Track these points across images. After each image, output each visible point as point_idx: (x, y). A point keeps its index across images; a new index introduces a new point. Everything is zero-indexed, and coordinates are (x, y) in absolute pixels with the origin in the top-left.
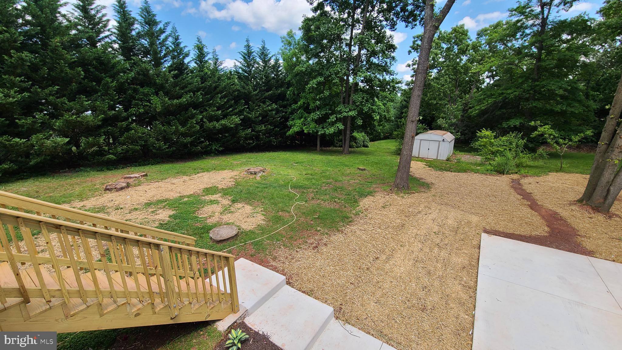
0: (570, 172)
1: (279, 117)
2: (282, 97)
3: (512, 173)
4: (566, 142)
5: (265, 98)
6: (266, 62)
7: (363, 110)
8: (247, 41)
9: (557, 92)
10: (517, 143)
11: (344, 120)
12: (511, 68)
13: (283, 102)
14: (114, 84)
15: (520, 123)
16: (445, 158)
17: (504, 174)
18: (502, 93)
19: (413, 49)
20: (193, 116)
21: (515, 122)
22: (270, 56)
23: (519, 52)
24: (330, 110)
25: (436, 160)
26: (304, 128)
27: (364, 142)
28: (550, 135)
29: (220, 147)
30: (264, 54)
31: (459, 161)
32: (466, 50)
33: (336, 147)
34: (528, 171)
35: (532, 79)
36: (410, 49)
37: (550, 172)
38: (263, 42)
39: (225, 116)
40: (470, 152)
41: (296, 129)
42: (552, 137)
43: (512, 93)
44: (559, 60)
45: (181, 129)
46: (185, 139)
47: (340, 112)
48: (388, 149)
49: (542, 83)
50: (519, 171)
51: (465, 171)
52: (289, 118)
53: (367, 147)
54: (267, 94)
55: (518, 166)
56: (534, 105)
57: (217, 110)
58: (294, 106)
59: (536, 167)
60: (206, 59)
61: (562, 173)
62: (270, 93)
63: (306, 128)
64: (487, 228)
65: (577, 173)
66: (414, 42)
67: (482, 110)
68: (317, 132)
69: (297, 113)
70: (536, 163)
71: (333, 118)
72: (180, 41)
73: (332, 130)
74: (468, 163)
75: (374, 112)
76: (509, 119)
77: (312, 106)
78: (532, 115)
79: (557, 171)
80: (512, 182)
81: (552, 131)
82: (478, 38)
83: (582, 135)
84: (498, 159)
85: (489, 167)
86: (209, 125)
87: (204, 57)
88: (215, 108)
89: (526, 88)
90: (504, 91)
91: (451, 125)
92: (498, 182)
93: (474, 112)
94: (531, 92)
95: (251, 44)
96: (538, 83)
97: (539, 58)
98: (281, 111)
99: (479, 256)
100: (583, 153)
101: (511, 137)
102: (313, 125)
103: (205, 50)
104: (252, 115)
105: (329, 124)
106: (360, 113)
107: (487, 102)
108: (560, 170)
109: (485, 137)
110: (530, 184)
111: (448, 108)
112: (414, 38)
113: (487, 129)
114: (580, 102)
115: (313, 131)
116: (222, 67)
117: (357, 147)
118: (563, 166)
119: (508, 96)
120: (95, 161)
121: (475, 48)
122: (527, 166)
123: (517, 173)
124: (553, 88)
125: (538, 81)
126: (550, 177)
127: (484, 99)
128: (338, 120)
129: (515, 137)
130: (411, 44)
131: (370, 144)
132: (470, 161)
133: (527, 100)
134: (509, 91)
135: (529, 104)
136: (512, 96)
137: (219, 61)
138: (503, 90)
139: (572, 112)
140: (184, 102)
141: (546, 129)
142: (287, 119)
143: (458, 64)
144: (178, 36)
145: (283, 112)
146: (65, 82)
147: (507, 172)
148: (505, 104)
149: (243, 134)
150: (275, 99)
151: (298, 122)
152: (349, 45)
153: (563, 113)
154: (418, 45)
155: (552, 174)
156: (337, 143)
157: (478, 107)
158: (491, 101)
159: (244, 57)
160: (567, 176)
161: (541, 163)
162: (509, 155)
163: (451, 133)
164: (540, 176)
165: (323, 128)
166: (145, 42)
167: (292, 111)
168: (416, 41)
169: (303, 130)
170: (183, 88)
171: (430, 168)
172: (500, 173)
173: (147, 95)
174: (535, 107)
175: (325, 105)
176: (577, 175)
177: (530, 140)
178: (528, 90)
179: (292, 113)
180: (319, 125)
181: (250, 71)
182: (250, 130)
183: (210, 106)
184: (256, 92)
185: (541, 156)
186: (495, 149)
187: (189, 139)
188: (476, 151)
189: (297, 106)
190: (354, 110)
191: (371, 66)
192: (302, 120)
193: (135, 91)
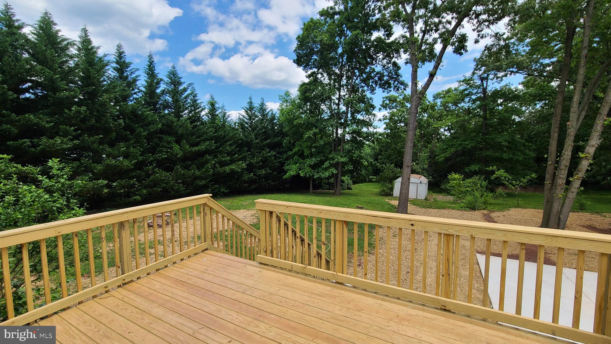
0: (525, 208)
1: (277, 162)
2: (279, 145)
3: (482, 209)
4: (518, 183)
5: (264, 146)
6: (263, 115)
7: (353, 157)
8: (250, 98)
9: (503, 144)
10: (481, 184)
11: (336, 166)
12: (464, 124)
13: (279, 149)
14: (146, 133)
15: (479, 168)
16: (423, 198)
17: (475, 210)
18: (461, 144)
19: (383, 107)
20: (207, 162)
21: (475, 167)
22: (267, 111)
23: (468, 111)
24: (324, 156)
25: (416, 200)
26: (300, 172)
27: (348, 185)
28: (505, 177)
29: (226, 189)
30: (262, 109)
31: (435, 201)
32: (427, 109)
33: (324, 189)
34: (493, 207)
35: (483, 133)
36: (380, 107)
37: (510, 208)
38: (263, 99)
39: (232, 162)
40: (442, 193)
41: (292, 173)
42: (507, 179)
43: (469, 144)
44: (500, 119)
45: (197, 173)
46: (200, 182)
47: (333, 159)
48: (371, 191)
49: (491, 137)
50: (486, 207)
51: (444, 208)
52: (284, 163)
53: (351, 189)
54: (265, 142)
55: (485, 203)
56: (488, 153)
57: (227, 156)
58: (290, 153)
59: (498, 204)
60: (217, 113)
61: (520, 209)
62: (268, 141)
63: (302, 172)
64: (479, 250)
65: (531, 208)
66: (383, 102)
67: (447, 157)
68: (313, 176)
69: (293, 159)
70: (497, 201)
71: (327, 164)
72: (198, 98)
73: (327, 174)
74: (443, 202)
75: (362, 159)
76: (469, 164)
77: (307, 152)
78: (487, 161)
79: (515, 207)
80: (484, 216)
81: (506, 174)
82: (434, 100)
83: (529, 177)
84: (469, 198)
85: (462, 205)
86: (220, 170)
87: (215, 112)
88: (226, 155)
89: (479, 140)
90: (463, 143)
91: (423, 169)
92: (474, 216)
93: (441, 158)
94: (484, 143)
95: (253, 101)
96: (488, 137)
97: (485, 118)
98: (278, 157)
99: (480, 270)
100: (529, 193)
101: (475, 179)
102: (308, 169)
103: (217, 106)
104: (254, 161)
105: (323, 169)
106: (351, 160)
107: (450, 150)
108: (518, 206)
109: (454, 180)
110: (499, 217)
111: (420, 155)
112: (383, 98)
113: (455, 173)
114: (521, 151)
115: (309, 175)
116: (229, 119)
117: (342, 190)
118: (519, 203)
119: (466, 147)
120: (122, 202)
121: (433, 107)
122: (491, 204)
123: (485, 209)
124: (500, 140)
125: (487, 135)
126: (511, 212)
127: (447, 148)
128: (332, 165)
129: (479, 179)
130: (381, 103)
131: (353, 187)
132: (444, 200)
133: (481, 149)
134: (467, 143)
135: (483, 153)
136: (469, 147)
137: (227, 114)
138: (461, 141)
139: (517, 159)
140: (203, 149)
141: (502, 173)
142: (283, 164)
143: (422, 120)
144: (196, 94)
145: (280, 158)
146: (107, 131)
147: (478, 208)
148: (464, 152)
149: (246, 177)
150: (272, 147)
151: (295, 167)
152: (338, 105)
153: (510, 160)
154: (386, 104)
155: (512, 209)
156: (324, 186)
157: (443, 155)
158: (453, 150)
159: (246, 111)
160: (525, 211)
161: (500, 201)
162: (477, 194)
163: (425, 177)
164: (504, 211)
165: (318, 172)
166: (169, 98)
167: (287, 157)
168: (385, 101)
169: (299, 174)
170: (198, 137)
171: (414, 206)
172: (472, 209)
173: (169, 143)
174: (488, 155)
175: (319, 153)
176: (531, 210)
177: (490, 182)
178: (480, 142)
179: (287, 159)
180: (314, 170)
181: (251, 123)
182: (252, 174)
183: (221, 152)
184: (257, 141)
185: (501, 195)
186: (464, 189)
187: (203, 182)
188: (447, 192)
189: (292, 153)
190: (345, 156)
191: (355, 121)
192: (298, 165)
193: (161, 139)
